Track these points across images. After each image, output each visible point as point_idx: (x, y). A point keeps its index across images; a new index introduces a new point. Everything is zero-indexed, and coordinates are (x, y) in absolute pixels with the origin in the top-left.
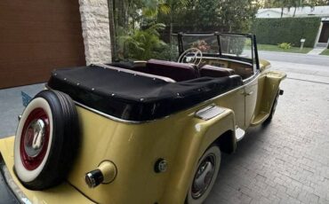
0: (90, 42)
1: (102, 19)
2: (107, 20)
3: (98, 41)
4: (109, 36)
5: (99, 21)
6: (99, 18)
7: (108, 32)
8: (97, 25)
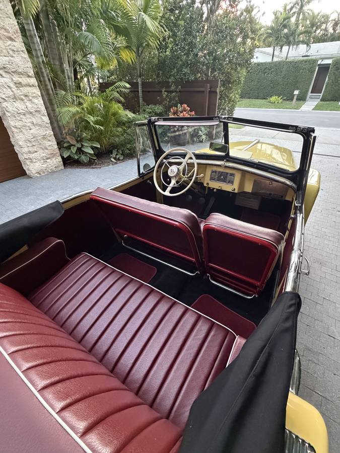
0: (12, 123)
1: (24, 80)
2: (33, 81)
3: (28, 120)
4: (43, 108)
5: (19, 85)
6: (16, 78)
7: (39, 102)
8: (18, 92)
